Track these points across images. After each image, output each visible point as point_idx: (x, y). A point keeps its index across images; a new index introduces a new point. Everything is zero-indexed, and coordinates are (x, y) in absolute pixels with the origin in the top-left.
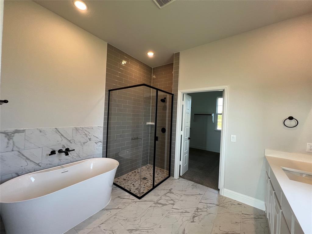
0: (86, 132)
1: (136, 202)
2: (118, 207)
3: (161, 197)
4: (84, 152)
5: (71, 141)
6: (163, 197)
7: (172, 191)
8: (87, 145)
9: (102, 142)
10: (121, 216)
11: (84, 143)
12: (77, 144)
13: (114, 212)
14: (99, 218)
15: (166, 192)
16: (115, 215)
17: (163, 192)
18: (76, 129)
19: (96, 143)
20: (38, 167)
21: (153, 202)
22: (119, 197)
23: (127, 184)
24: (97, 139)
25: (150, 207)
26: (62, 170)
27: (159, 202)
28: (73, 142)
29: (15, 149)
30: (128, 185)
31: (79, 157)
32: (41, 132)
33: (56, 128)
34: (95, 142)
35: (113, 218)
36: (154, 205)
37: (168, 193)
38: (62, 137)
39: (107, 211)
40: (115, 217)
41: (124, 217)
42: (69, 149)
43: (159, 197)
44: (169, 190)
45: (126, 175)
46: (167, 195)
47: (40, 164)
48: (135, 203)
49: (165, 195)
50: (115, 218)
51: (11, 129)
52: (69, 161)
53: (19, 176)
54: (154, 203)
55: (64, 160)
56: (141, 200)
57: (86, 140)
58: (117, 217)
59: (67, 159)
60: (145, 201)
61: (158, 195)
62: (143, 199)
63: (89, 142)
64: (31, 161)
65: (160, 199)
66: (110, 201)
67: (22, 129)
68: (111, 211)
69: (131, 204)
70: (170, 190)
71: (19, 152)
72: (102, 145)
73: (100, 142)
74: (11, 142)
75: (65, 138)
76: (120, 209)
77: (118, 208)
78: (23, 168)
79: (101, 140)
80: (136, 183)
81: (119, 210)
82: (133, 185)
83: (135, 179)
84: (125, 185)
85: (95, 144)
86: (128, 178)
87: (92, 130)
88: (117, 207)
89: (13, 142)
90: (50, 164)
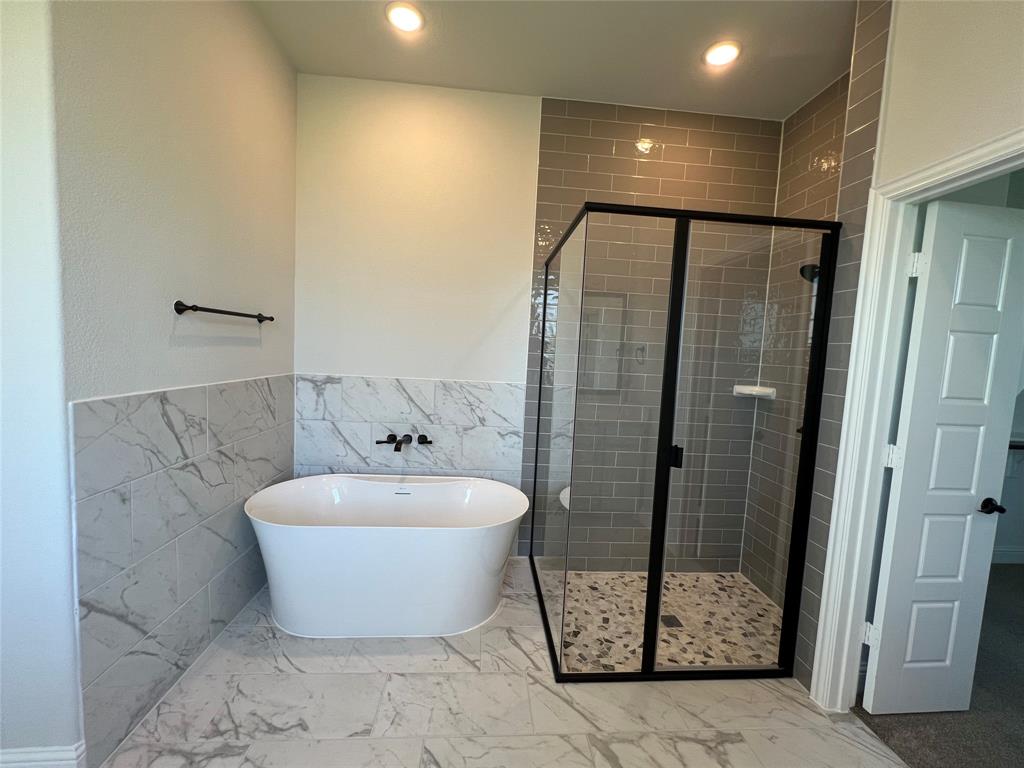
0: (471, 399)
1: (536, 681)
2: (478, 658)
3: (642, 736)
4: (465, 454)
5: (432, 417)
6: (653, 745)
7: (728, 746)
8: (472, 436)
9: (522, 435)
10: (454, 691)
11: (465, 429)
12: (446, 427)
13: (454, 664)
14: (411, 655)
15: (693, 727)
16: (448, 677)
17: (676, 721)
18: (444, 385)
19: (502, 436)
20: (363, 465)
21: (587, 727)
22: (509, 631)
23: (587, 607)
24: (506, 424)
25: (562, 737)
26: (396, 486)
27: (615, 747)
28: (437, 422)
29: (327, 416)
30: (586, 613)
31: (452, 465)
32: (368, 385)
33: (397, 380)
34: (499, 433)
35: (436, 681)
36: (582, 742)
37: (702, 742)
38: (410, 403)
39: (442, 651)
40: (441, 679)
41: (458, 703)
42: (426, 437)
43: (640, 727)
44: (720, 734)
45: (615, 574)
46: (682, 746)
47: (368, 460)
48: (531, 681)
49: (675, 739)
50: (438, 684)
51: (321, 374)
52: (427, 470)
53: (333, 473)
54: (590, 736)
55: (416, 465)
56: (559, 687)
57: (469, 419)
58: (446, 686)
59: (422, 464)
60: (570, 703)
61: (642, 718)
62: (571, 689)
63: (479, 428)
64: (353, 448)
65: (632, 742)
66: (477, 627)
67: (337, 375)
68: (451, 656)
69: (516, 676)
70: (723, 738)
71: (333, 423)
72: (522, 445)
73: (516, 433)
74: (321, 400)
75: (418, 406)
76: (475, 670)
77: (473, 663)
78: (340, 459)
79: (516, 429)
80: (620, 618)
81: (471, 669)
82: (606, 620)
83: (631, 602)
84: (578, 605)
85: (498, 437)
86: (608, 588)
87: (490, 393)
88: (472, 657)
89: (324, 401)
90: (386, 466)
